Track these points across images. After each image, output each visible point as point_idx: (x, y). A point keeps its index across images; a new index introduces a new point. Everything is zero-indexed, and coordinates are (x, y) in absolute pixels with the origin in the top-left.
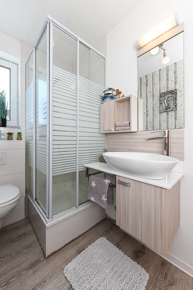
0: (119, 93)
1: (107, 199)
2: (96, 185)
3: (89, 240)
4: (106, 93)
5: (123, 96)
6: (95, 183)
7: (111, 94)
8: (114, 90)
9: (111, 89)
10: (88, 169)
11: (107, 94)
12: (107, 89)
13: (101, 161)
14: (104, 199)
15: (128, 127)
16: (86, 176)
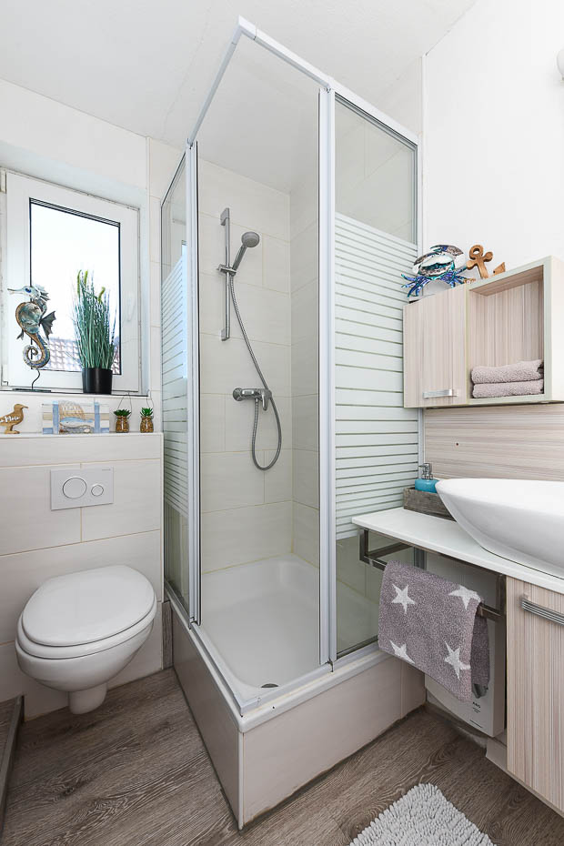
0: (479, 257)
1: (469, 667)
2: (413, 602)
3: (377, 786)
4: (428, 262)
5: (502, 267)
6: (410, 595)
7: (447, 267)
8: (457, 251)
9: (444, 248)
10: (365, 534)
11: (428, 268)
12: (432, 251)
13: (412, 506)
14: (458, 661)
15: (538, 385)
16: (362, 559)
